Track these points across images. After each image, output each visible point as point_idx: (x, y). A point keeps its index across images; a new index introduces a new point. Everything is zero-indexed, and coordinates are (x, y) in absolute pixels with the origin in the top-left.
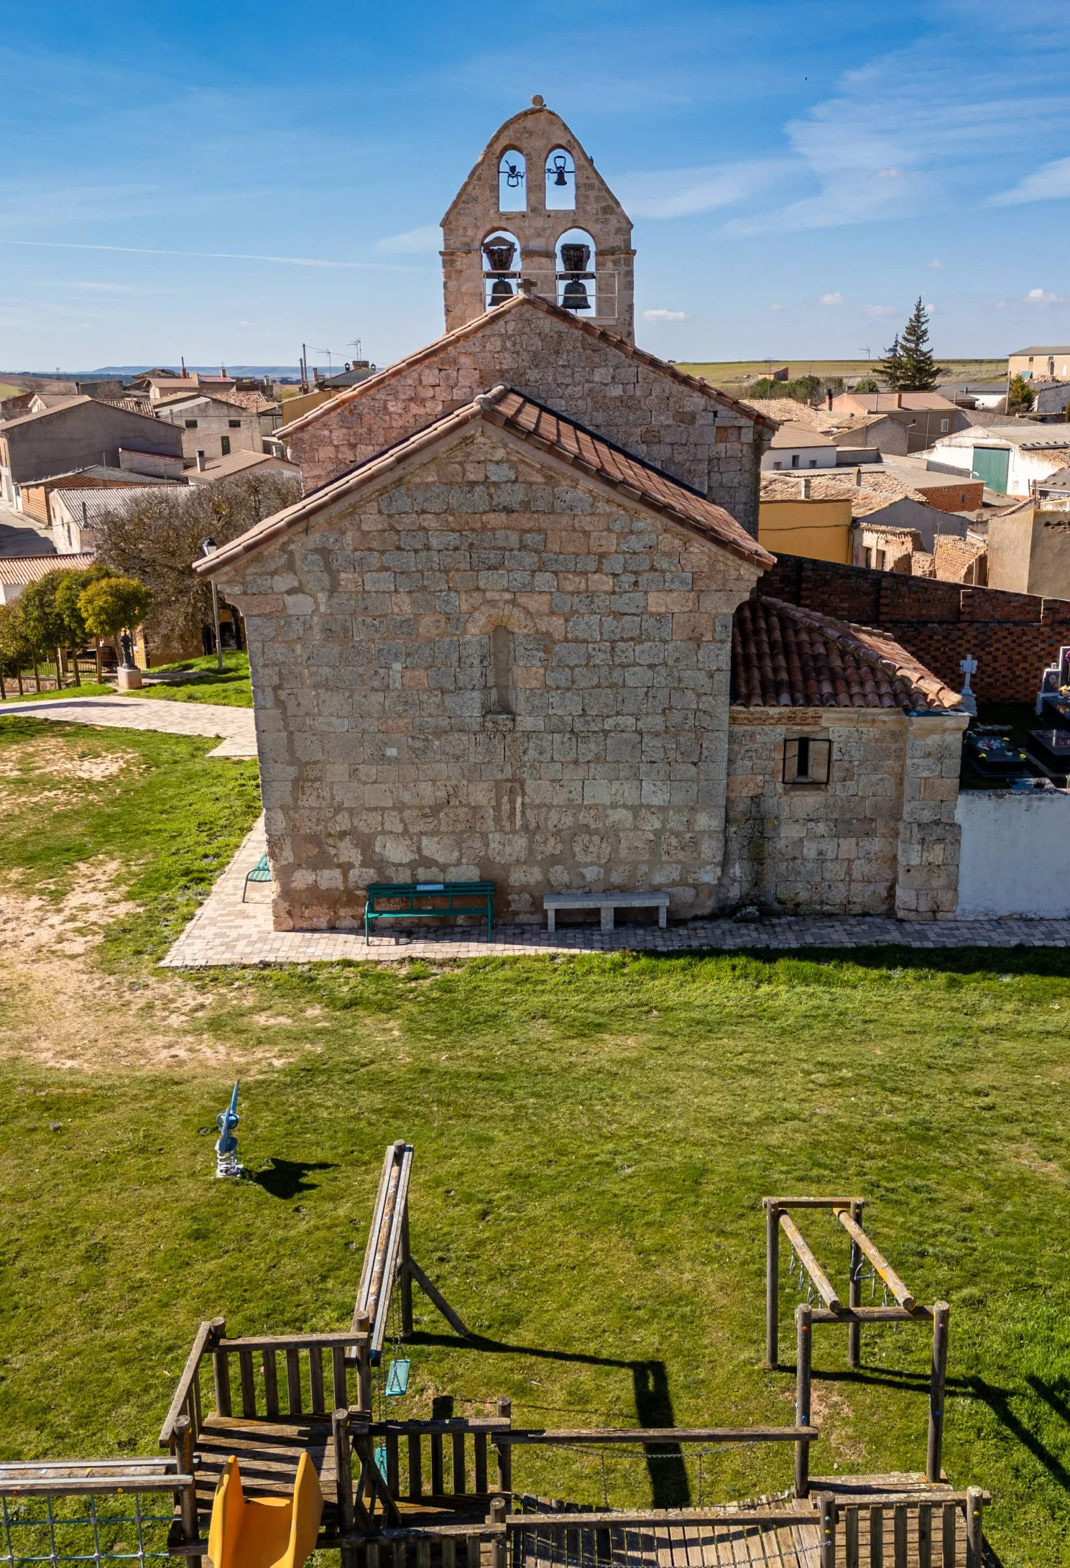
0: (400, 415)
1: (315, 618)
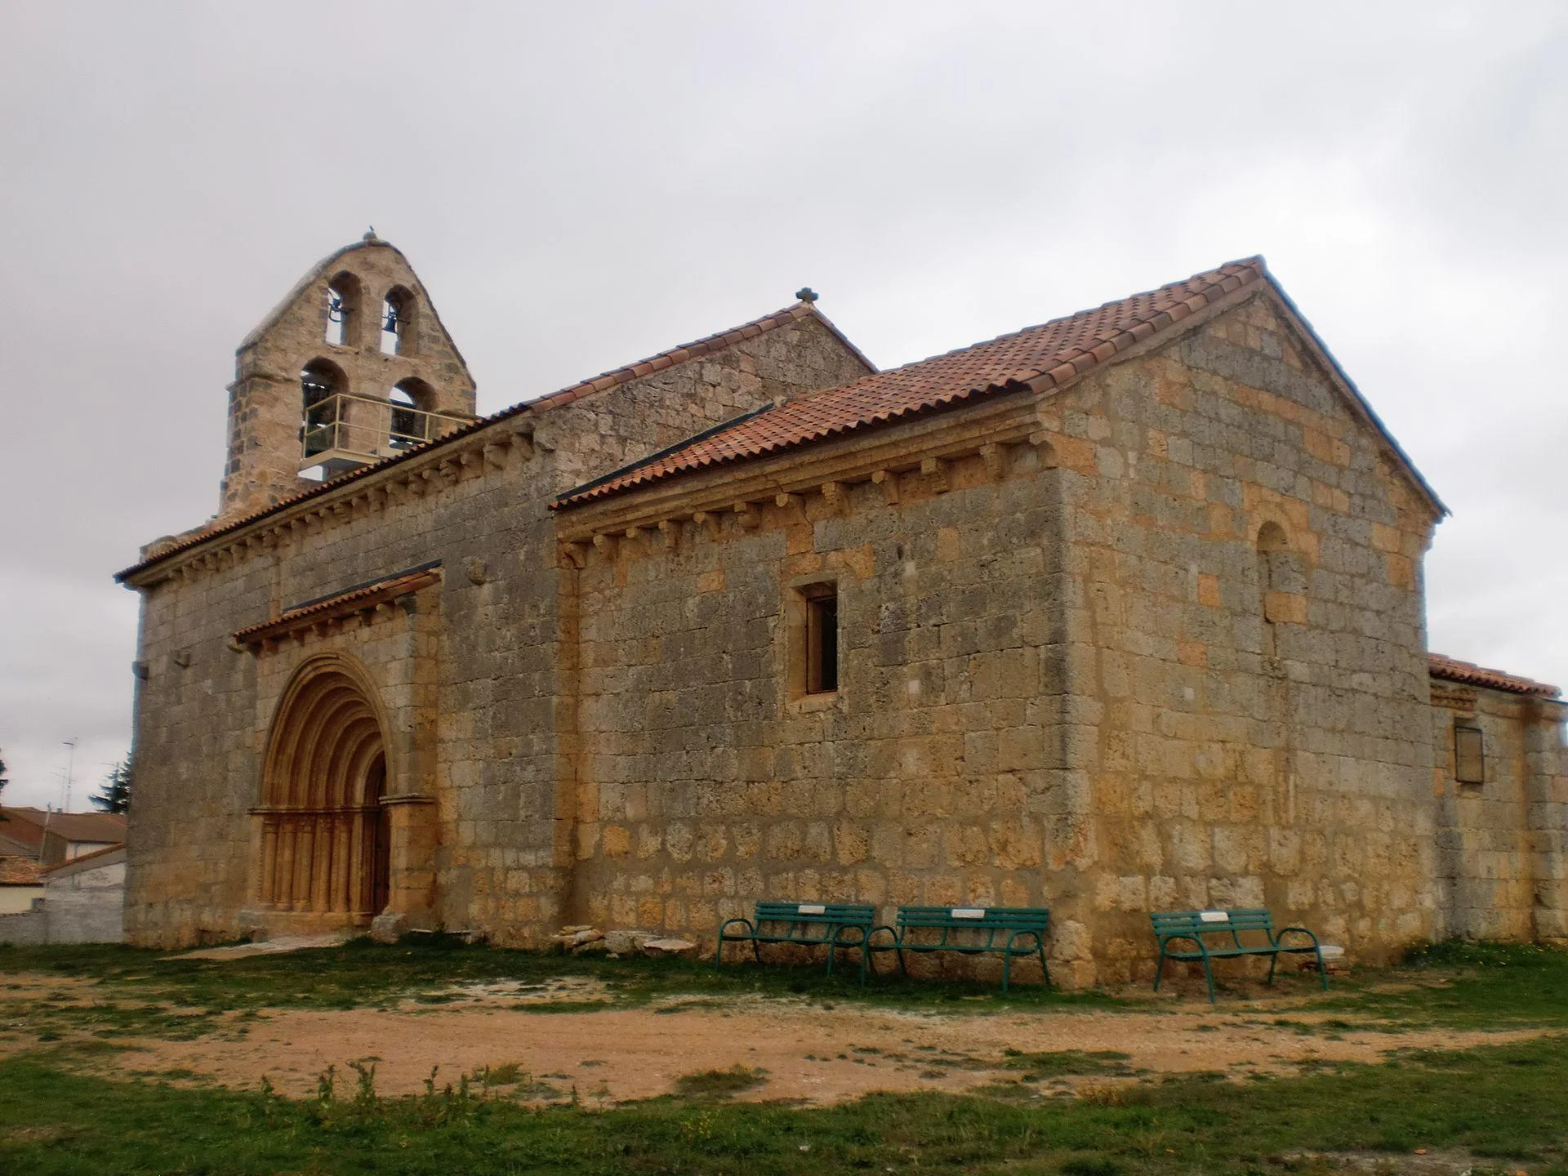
0: (677, 411)
1: (1125, 483)
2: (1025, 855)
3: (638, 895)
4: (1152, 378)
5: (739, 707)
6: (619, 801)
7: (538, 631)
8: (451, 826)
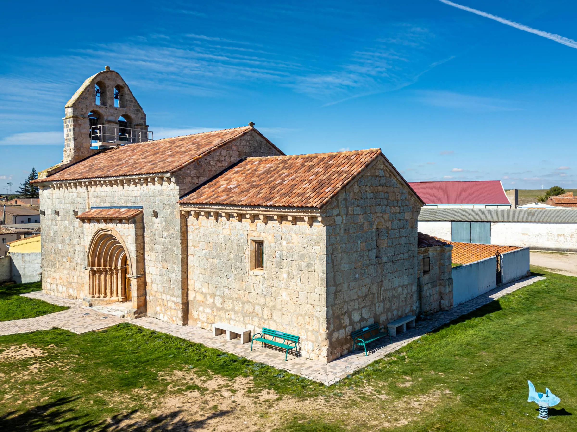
0: (214, 166)
1: (342, 225)
2: (314, 327)
3: (207, 314)
4: (350, 193)
5: (236, 269)
6: (200, 287)
7: (175, 235)
8: (150, 284)
